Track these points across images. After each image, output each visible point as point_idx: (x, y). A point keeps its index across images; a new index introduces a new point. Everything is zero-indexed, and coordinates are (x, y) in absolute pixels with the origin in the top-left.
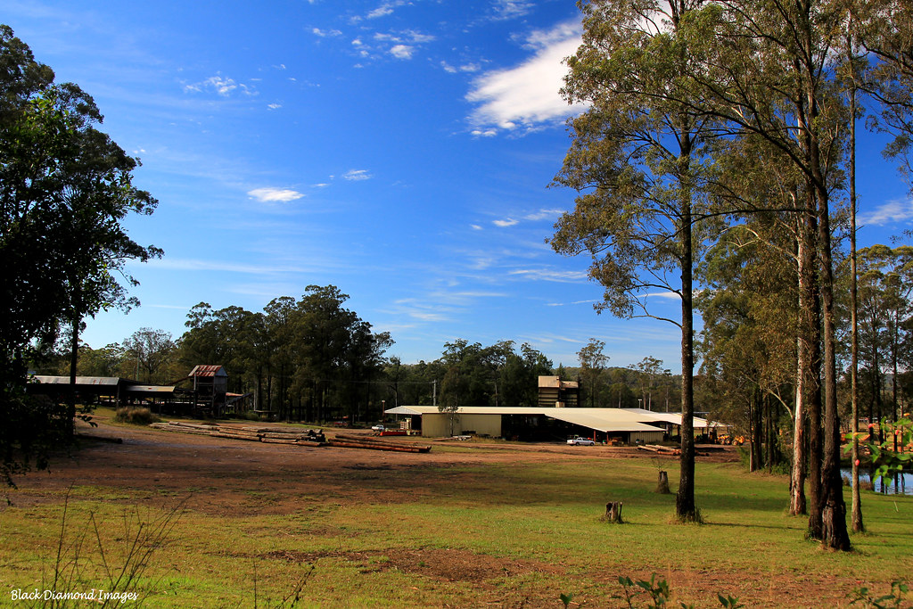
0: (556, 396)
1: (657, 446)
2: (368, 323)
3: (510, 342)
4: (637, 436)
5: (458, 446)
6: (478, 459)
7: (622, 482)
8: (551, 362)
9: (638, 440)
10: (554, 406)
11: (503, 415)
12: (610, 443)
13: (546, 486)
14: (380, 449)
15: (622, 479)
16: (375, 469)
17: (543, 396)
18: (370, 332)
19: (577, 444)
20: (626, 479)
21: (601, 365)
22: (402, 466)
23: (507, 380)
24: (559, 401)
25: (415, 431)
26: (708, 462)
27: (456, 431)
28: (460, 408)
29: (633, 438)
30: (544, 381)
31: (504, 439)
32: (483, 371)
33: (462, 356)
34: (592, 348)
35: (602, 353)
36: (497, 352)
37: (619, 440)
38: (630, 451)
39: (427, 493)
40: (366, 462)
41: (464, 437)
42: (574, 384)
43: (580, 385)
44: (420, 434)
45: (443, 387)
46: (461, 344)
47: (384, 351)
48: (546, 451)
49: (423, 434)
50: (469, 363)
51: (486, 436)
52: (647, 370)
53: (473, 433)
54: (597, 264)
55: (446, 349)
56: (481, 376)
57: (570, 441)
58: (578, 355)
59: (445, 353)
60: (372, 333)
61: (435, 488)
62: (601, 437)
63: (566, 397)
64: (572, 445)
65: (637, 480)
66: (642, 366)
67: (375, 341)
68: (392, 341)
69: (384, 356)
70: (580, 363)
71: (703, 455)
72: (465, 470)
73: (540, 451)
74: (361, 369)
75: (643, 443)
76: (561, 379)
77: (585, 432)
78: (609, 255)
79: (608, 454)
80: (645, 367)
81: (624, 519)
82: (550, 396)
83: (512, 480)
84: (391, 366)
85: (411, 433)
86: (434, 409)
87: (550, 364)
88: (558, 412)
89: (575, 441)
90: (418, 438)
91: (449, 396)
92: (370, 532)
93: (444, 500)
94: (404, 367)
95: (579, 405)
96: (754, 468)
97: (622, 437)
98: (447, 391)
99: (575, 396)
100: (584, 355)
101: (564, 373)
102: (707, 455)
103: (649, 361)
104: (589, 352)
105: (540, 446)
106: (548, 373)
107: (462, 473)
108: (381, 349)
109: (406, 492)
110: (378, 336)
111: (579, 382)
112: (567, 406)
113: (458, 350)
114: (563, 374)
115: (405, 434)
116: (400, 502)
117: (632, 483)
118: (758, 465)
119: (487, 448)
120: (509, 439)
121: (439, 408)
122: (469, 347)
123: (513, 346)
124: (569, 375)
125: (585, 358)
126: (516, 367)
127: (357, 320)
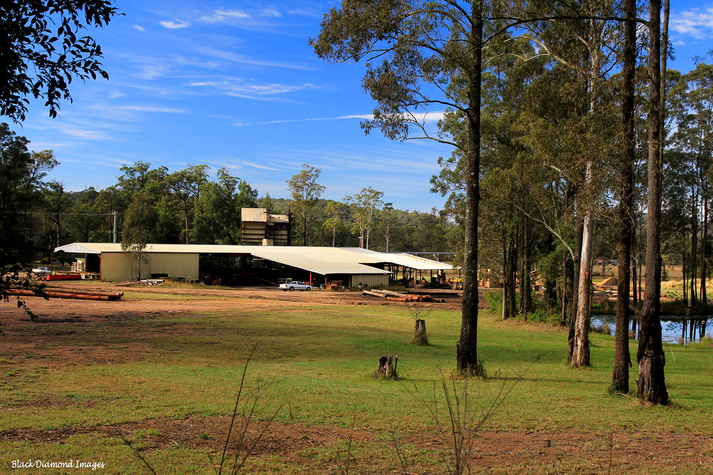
0: (263, 232)
1: (384, 291)
2: (24, 139)
3: (203, 167)
4: (360, 279)
5: (150, 292)
6: (187, 308)
7: (367, 332)
8: (256, 191)
9: (361, 284)
10: (260, 244)
11: (201, 254)
12: (329, 288)
13: (282, 338)
14: (57, 297)
15: (365, 328)
16: (62, 321)
17: (247, 232)
18: (26, 149)
19: (292, 289)
20: (370, 329)
21: (315, 196)
22: (96, 316)
23: (203, 212)
24: (266, 238)
25: (91, 274)
26: (445, 308)
27: (144, 274)
28: (149, 245)
29: (354, 281)
30: (248, 215)
31: (202, 284)
32: (171, 200)
33: (143, 181)
34: (305, 176)
35: (317, 182)
36: (188, 179)
37: (339, 284)
38: (355, 297)
39: (147, 349)
40: (47, 313)
41: (155, 281)
42: (284, 218)
43: (291, 219)
44: (99, 278)
45: (128, 220)
46: (143, 168)
47: (44, 174)
48: (259, 297)
49: (102, 277)
50: (153, 190)
51: (180, 280)
52: (365, 203)
53: (165, 276)
54: (371, 73)
55: (123, 173)
56: (169, 207)
57: (283, 286)
58: (288, 184)
59: (121, 179)
60: (30, 151)
61: (155, 344)
62: (319, 280)
63: (274, 233)
64: (285, 290)
65: (380, 330)
66: (359, 198)
67: (33, 161)
68: (56, 162)
69: (45, 180)
70: (290, 193)
71: (438, 302)
72: (176, 320)
73: (251, 297)
74: (13, 197)
75: (366, 287)
76: (269, 212)
77: (300, 275)
78: (386, 63)
79: (331, 301)
80: (363, 200)
81: (400, 375)
82: (256, 232)
83: (239, 331)
84: (50, 194)
85: (86, 277)
86: (116, 247)
87: (255, 193)
88: (266, 251)
89: (289, 285)
90: (95, 283)
91: (135, 230)
92: (107, 399)
93: (175, 357)
94: (69, 195)
95: (289, 244)
96: (507, 316)
97: (342, 281)
98: (132, 225)
99: (285, 232)
100: (296, 184)
101: (271, 205)
102: (443, 301)
103: (368, 193)
104: (303, 180)
105: (248, 291)
106: (252, 205)
107: (175, 324)
108: (40, 171)
109: (122, 349)
110: (37, 155)
111: (290, 216)
112: (275, 244)
113: (138, 174)
114: (269, 206)
115: (78, 278)
116: (121, 361)
117: (378, 333)
118: (511, 312)
119: (187, 294)
120: (209, 283)
121: (123, 246)
122: (153, 172)
123: (207, 172)
124: (276, 207)
125: (298, 188)
126: (214, 197)
127: (9, 133)
